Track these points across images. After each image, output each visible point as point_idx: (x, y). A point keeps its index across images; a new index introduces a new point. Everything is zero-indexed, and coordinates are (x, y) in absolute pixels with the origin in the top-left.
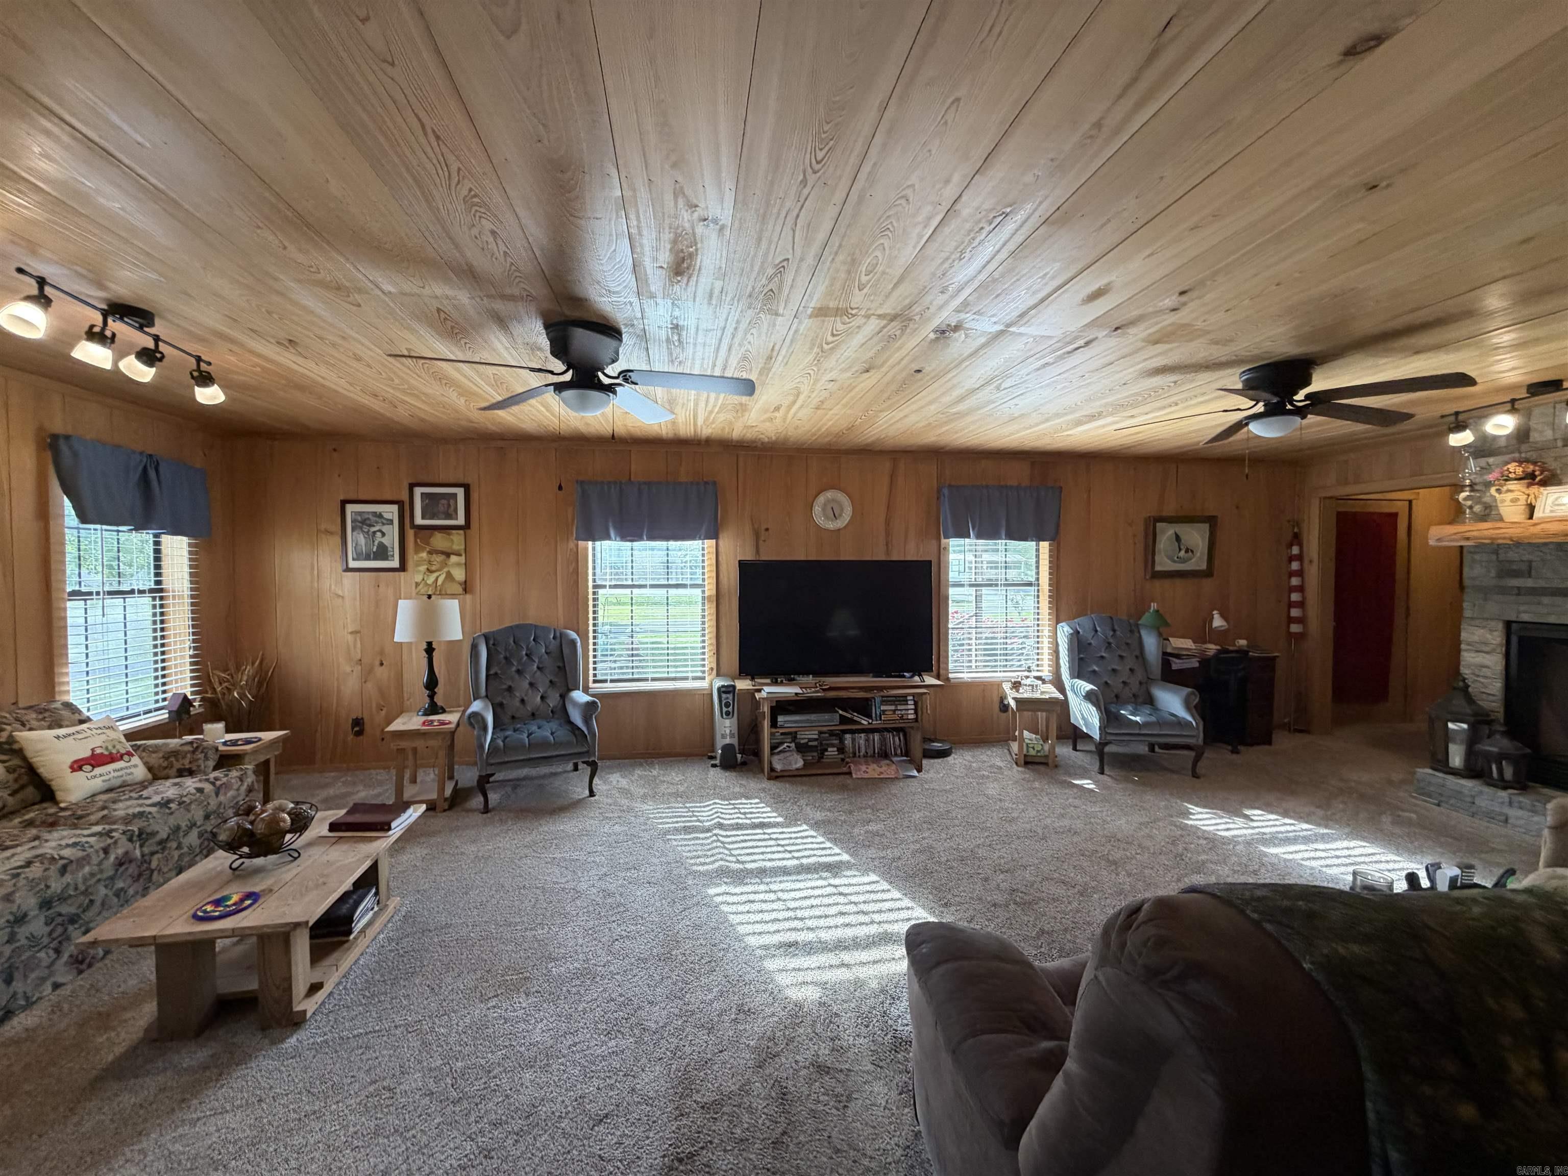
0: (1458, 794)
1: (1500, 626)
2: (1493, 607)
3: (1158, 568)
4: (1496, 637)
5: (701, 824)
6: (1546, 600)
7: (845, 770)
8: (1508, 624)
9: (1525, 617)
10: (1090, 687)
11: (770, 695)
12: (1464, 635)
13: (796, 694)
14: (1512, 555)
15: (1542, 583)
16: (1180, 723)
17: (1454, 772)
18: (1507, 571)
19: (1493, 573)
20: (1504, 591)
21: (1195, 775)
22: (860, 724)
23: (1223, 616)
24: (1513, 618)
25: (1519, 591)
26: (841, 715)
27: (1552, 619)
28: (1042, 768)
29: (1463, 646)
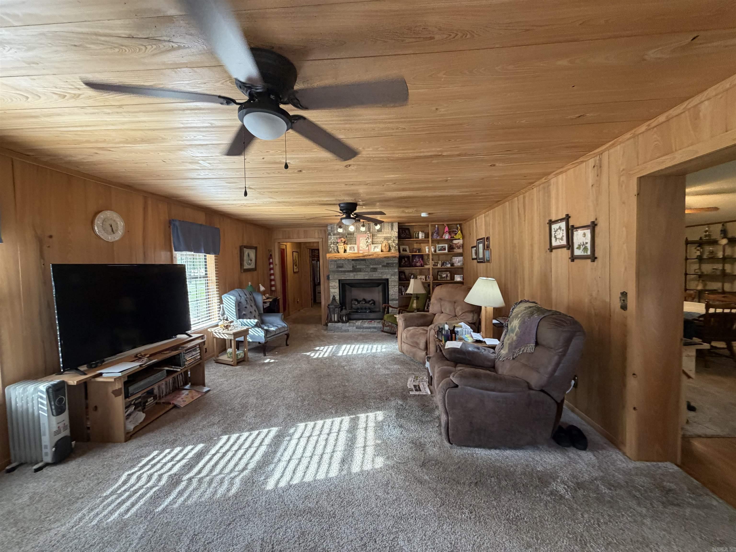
0: (338, 328)
1: (338, 281)
2: (336, 276)
3: (245, 268)
4: (337, 284)
5: (157, 488)
6: (347, 273)
7: (171, 406)
8: (339, 280)
9: (343, 278)
10: (256, 320)
11: (124, 373)
12: (330, 284)
13: (140, 366)
14: (339, 262)
15: (345, 269)
16: (284, 327)
17: (335, 322)
18: (339, 267)
19: (336, 267)
20: (338, 272)
21: (287, 345)
22: (177, 371)
23: (263, 286)
24: (340, 279)
25: (341, 272)
26: (167, 370)
27: (348, 278)
28: (244, 363)
29: (330, 288)
